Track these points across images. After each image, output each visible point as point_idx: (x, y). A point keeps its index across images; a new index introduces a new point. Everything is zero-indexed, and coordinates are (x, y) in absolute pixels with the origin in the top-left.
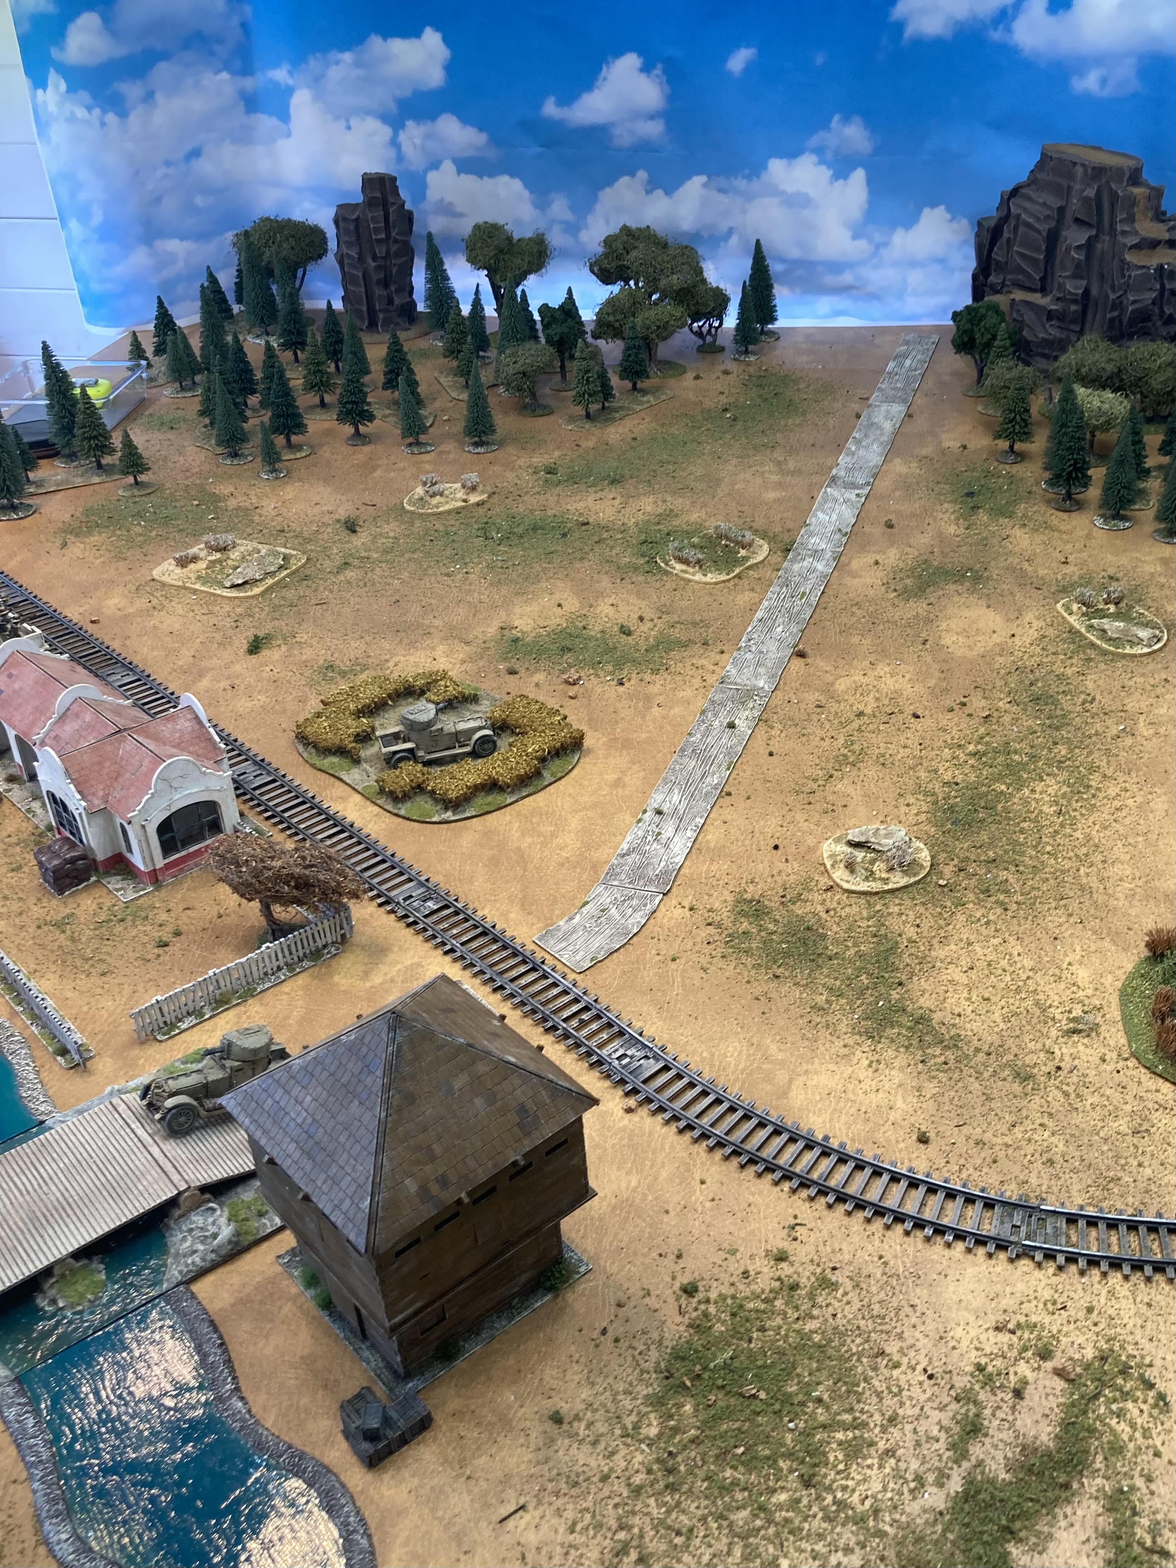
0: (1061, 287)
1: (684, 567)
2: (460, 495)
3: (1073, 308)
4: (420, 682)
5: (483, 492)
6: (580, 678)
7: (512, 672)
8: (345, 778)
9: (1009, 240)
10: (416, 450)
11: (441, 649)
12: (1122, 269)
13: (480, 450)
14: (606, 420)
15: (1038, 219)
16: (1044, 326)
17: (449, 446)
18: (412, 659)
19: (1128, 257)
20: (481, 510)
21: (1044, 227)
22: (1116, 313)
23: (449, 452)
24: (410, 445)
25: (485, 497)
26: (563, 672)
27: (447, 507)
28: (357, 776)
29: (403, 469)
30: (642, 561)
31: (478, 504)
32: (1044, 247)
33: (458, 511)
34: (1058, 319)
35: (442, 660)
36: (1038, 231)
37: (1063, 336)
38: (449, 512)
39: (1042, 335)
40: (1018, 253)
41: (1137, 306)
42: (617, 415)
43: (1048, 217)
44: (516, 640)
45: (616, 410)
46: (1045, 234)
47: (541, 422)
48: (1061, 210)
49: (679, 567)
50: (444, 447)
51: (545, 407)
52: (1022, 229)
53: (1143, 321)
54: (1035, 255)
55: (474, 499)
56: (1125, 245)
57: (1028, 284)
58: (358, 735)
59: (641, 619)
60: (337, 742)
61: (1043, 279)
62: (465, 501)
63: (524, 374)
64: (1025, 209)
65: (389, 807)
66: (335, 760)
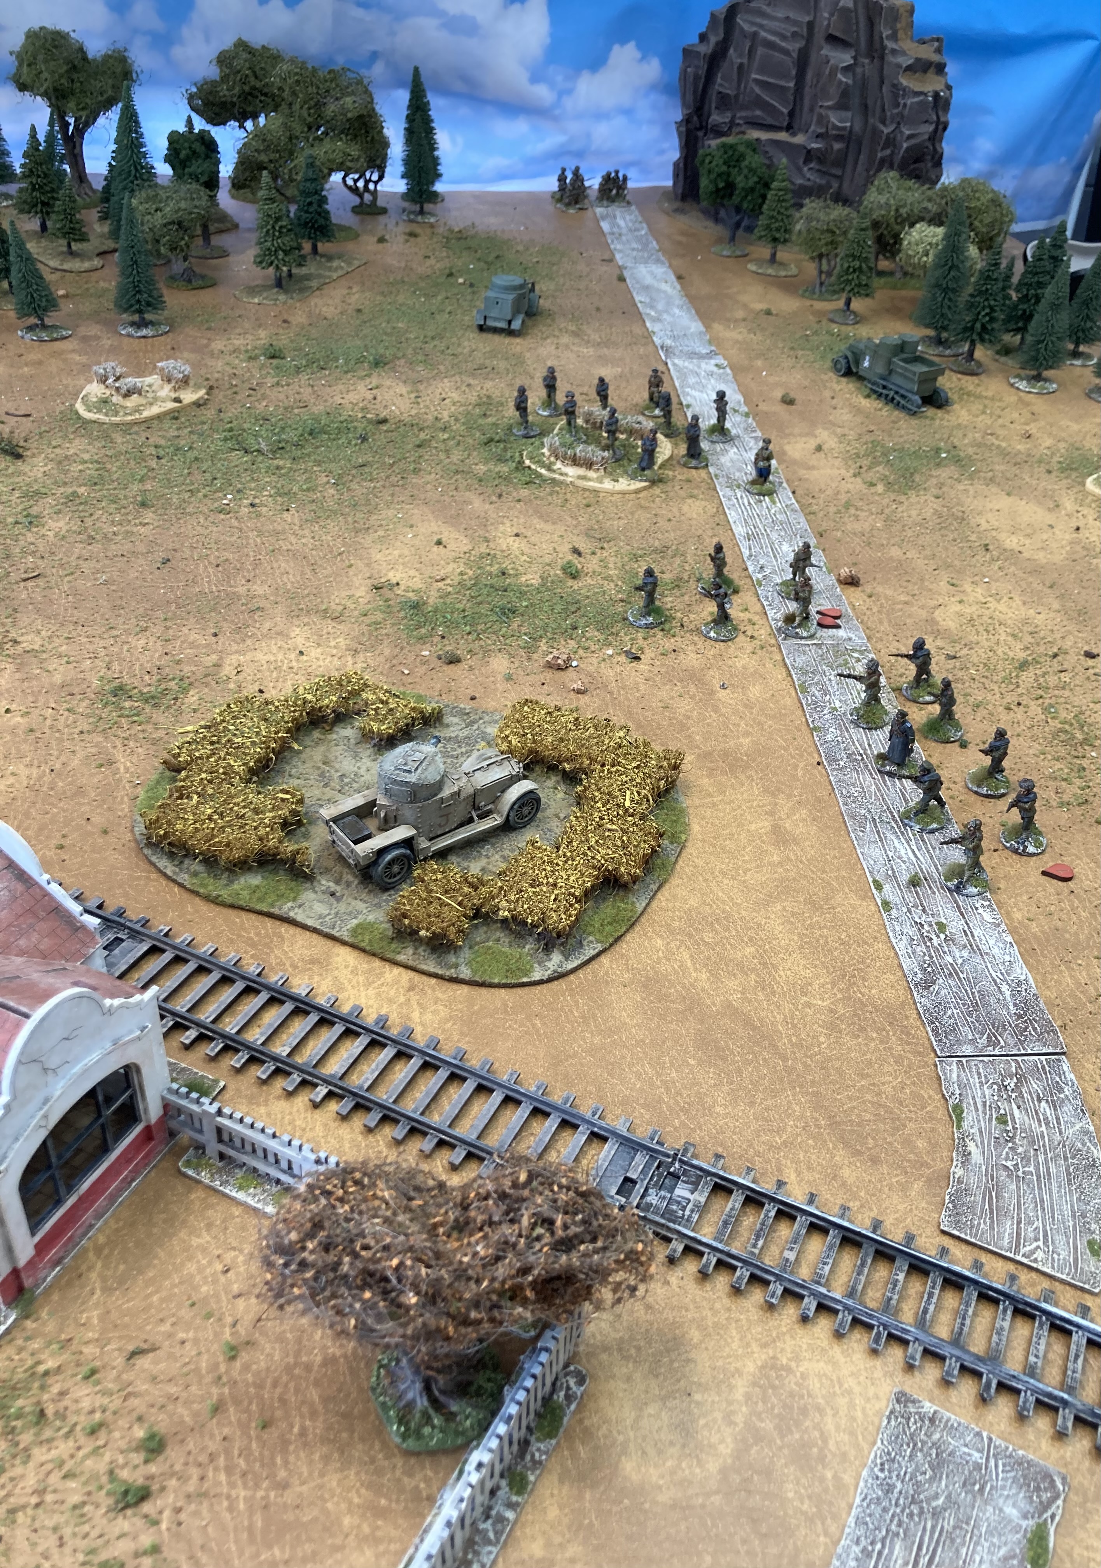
0: (821, 120)
1: (581, 471)
2: (166, 391)
3: (837, 146)
4: (331, 700)
5: (198, 387)
6: (569, 659)
7: (454, 660)
8: (300, 917)
9: (741, 66)
10: (44, 336)
11: (299, 636)
12: (895, 96)
13: (144, 332)
14: (302, 290)
15: (784, 38)
16: (799, 170)
17: (94, 330)
18: (259, 656)
19: (904, 81)
20: (209, 413)
21: (794, 47)
22: (888, 152)
23: (98, 338)
24: (31, 328)
25: (202, 393)
26: (530, 649)
27: (155, 410)
28: (320, 908)
29: (40, 363)
30: (504, 469)
31: (197, 404)
32: (794, 72)
33: (174, 415)
34: (820, 161)
35: (315, 653)
36: (786, 52)
37: (823, 182)
38: (159, 417)
39: (800, 181)
40: (756, 81)
41: (913, 142)
42: (314, 284)
43: (795, 35)
44: (416, 606)
45: (308, 277)
46: (795, 55)
47: (206, 296)
48: (811, 25)
49: (572, 472)
50: (83, 331)
51: (203, 277)
52: (760, 51)
53: (915, 162)
54: (782, 83)
55: (189, 396)
56: (899, 66)
57: (769, 121)
58: (285, 824)
59: (577, 552)
60: (253, 843)
61: (791, 114)
62: (177, 400)
63: (180, 224)
64: (761, 26)
65: (431, 967)
66: (255, 880)
